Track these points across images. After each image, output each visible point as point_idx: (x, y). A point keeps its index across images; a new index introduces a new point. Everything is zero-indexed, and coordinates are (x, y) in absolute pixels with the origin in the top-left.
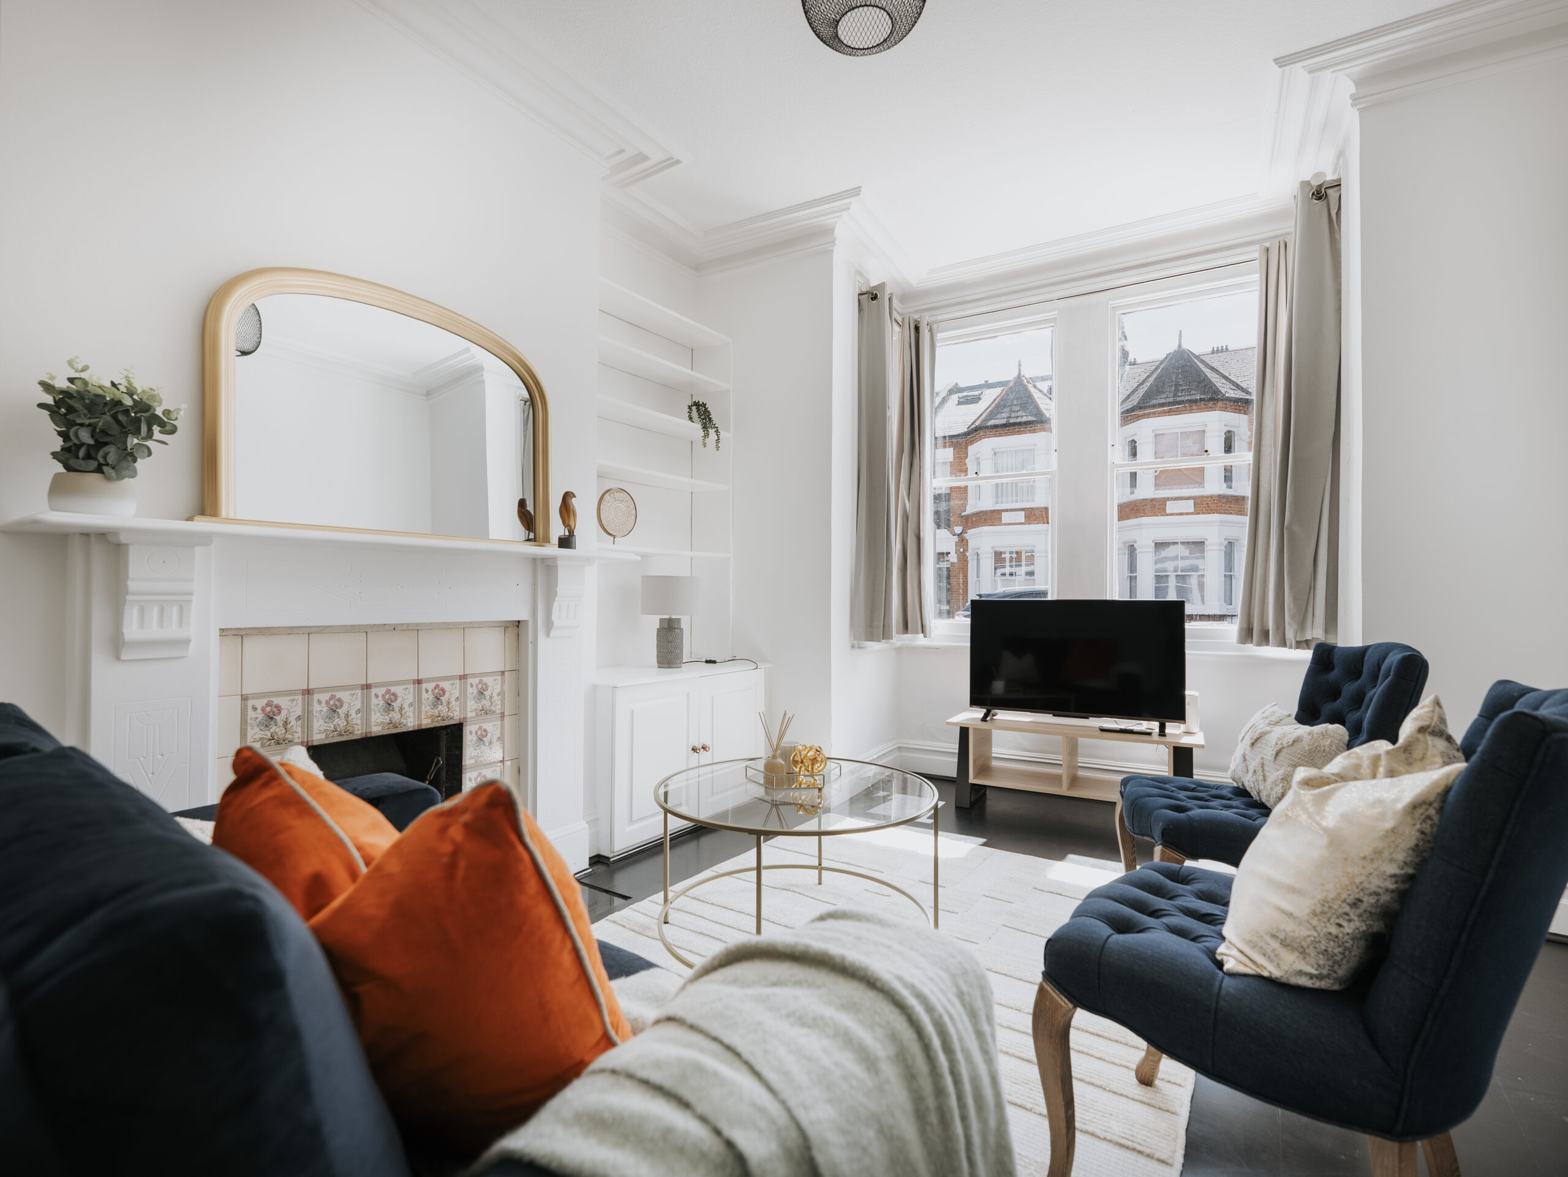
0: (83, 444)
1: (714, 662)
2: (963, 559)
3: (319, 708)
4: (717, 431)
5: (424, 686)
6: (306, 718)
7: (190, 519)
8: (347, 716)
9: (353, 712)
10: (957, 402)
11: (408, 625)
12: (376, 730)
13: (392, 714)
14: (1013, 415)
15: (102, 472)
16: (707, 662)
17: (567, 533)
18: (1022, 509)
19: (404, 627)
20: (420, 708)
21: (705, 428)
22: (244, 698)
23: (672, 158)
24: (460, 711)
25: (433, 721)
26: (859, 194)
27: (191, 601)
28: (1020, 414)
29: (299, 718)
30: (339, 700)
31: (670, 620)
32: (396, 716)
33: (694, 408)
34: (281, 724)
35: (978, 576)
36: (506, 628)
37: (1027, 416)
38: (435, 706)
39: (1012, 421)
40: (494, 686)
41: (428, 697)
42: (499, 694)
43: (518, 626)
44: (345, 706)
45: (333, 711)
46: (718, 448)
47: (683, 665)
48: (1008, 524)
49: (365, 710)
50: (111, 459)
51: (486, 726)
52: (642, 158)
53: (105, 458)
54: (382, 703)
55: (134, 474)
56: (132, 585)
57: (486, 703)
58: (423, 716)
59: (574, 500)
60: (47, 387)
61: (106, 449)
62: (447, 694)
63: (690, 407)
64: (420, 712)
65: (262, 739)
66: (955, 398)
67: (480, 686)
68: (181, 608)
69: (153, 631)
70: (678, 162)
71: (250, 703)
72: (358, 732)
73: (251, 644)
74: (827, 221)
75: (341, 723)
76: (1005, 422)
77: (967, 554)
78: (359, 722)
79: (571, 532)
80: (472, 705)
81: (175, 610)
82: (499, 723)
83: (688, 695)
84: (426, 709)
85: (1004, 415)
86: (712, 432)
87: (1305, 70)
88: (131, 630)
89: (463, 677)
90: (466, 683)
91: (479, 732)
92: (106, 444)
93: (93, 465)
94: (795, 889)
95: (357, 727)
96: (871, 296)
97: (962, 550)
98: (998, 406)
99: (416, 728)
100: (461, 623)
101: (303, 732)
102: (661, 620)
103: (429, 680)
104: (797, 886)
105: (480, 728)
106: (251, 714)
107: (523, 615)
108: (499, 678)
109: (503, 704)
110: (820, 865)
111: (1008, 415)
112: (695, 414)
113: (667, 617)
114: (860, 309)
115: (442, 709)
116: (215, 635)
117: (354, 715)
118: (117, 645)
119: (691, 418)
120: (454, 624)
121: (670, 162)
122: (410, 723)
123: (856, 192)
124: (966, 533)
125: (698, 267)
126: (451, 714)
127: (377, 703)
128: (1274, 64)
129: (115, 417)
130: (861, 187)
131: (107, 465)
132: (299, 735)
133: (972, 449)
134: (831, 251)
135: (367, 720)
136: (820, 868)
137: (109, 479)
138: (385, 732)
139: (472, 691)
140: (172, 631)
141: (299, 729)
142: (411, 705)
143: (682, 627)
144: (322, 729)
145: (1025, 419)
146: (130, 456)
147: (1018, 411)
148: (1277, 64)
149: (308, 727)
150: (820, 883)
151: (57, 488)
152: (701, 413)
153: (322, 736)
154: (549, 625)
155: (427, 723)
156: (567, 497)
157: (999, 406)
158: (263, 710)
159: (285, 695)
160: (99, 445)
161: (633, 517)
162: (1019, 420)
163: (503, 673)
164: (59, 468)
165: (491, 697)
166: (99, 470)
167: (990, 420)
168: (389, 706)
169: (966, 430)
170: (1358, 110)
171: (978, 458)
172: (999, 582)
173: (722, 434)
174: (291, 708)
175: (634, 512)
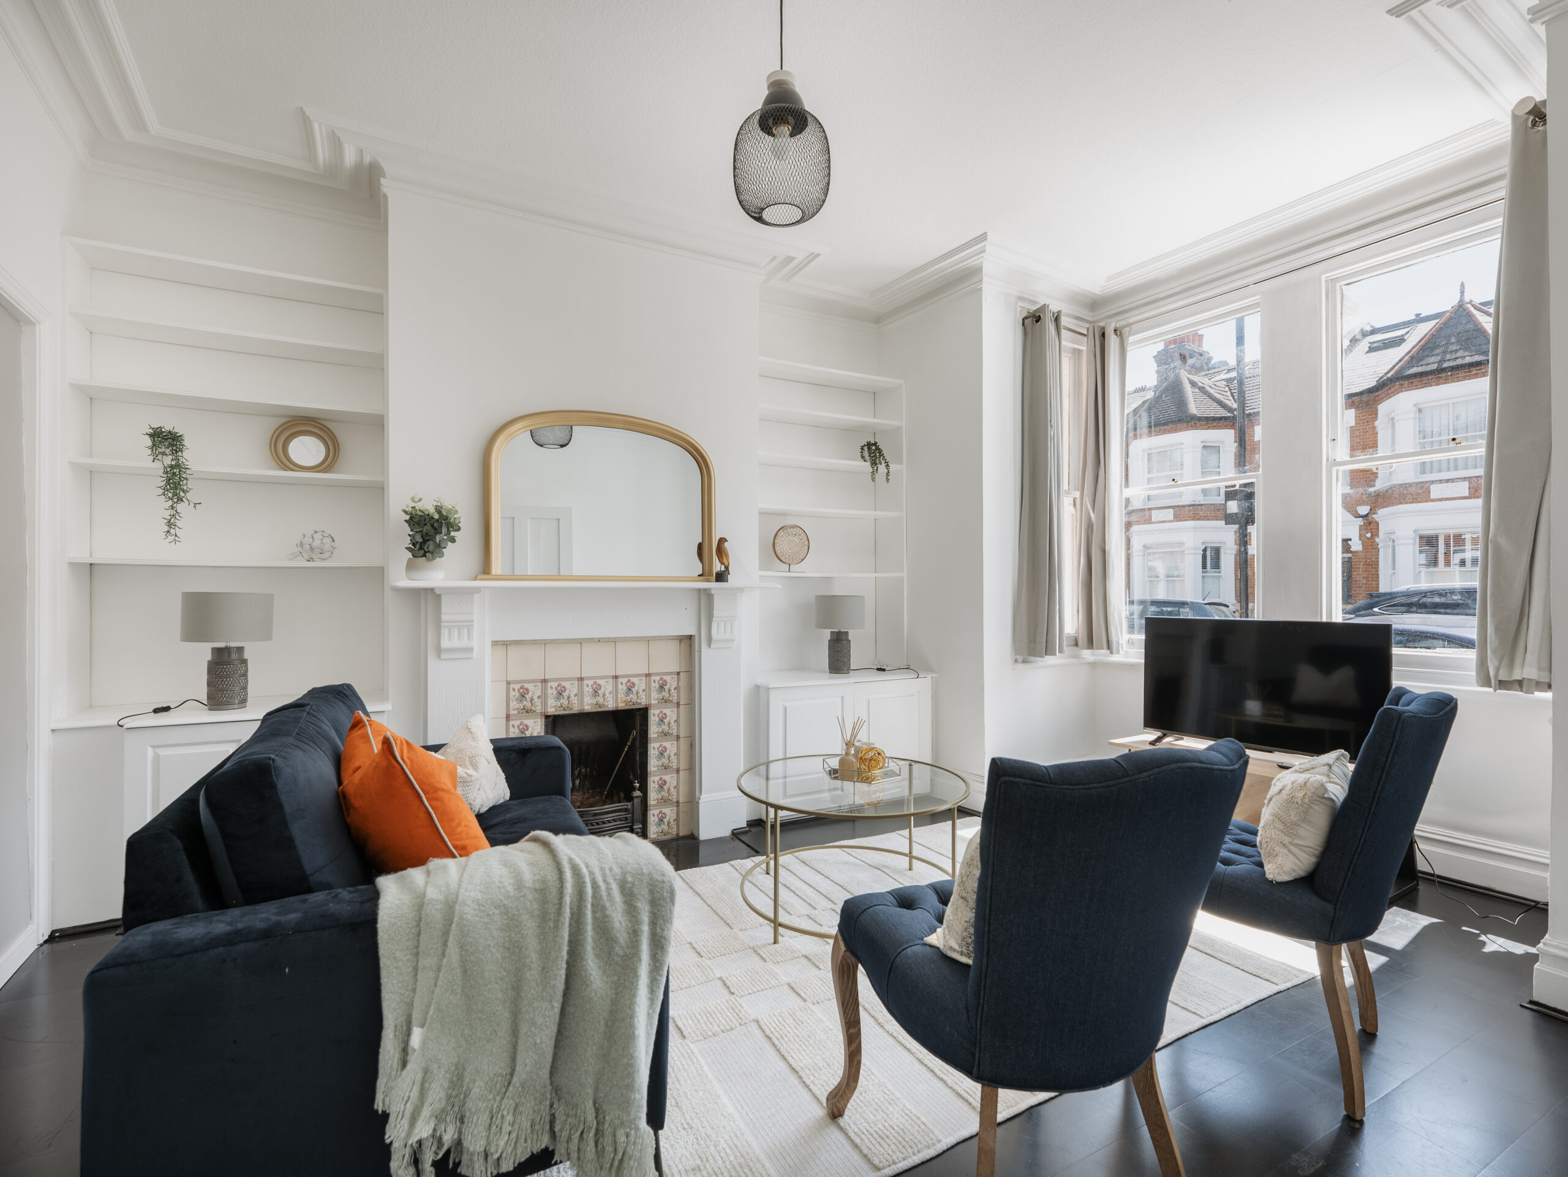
0: (417, 542)
1: (884, 670)
2: (1371, 545)
3: (552, 692)
4: (887, 466)
5: (620, 680)
6: (544, 697)
7: (475, 579)
8: (569, 698)
9: (572, 695)
10: (1367, 349)
11: (609, 638)
12: (588, 708)
13: (598, 698)
14: (1448, 357)
15: (425, 556)
16: (878, 669)
17: (723, 568)
18: (1465, 479)
19: (606, 640)
20: (617, 695)
21: (874, 463)
22: (508, 683)
23: (813, 253)
24: (646, 699)
25: (626, 705)
26: (986, 239)
27: (473, 625)
28: (1459, 354)
29: (539, 697)
30: (564, 687)
31: (839, 633)
32: (600, 700)
33: (866, 448)
34: (529, 700)
35: (1394, 569)
36: (681, 640)
37: (1472, 356)
38: (627, 694)
39: (1445, 365)
40: (672, 682)
41: (622, 688)
42: (675, 689)
43: (690, 639)
44: (567, 691)
45: (560, 694)
46: (888, 480)
47: (851, 672)
48: (1441, 500)
49: (580, 694)
50: (431, 548)
51: (667, 711)
52: (790, 259)
53: (428, 548)
54: (591, 690)
55: (442, 555)
56: (444, 617)
57: (666, 694)
58: (619, 701)
59: (726, 544)
60: (406, 512)
61: (428, 543)
62: (636, 686)
63: (862, 448)
64: (617, 698)
65: (518, 709)
66: (1365, 344)
67: (661, 682)
68: (469, 630)
69: (455, 643)
70: (818, 255)
71: (512, 686)
72: (576, 709)
73: (512, 650)
74: (973, 263)
75: (565, 702)
76: (1435, 368)
77: (1377, 540)
78: (576, 702)
79: (727, 568)
80: (655, 695)
81: (466, 630)
82: (675, 709)
83: (842, 698)
84: (621, 696)
85: (1433, 359)
86: (882, 468)
87: (1443, 6)
88: (445, 643)
89: (648, 675)
90: (651, 679)
91: (660, 715)
92: (429, 540)
93: (422, 552)
94: (885, 870)
95: (575, 706)
96: (1033, 320)
97: (1369, 535)
98: (1423, 349)
99: (614, 709)
100: (647, 637)
101: (542, 706)
102: (831, 632)
103: (623, 676)
104: (888, 868)
105: (661, 712)
106: (512, 693)
107: (691, 631)
108: (676, 676)
109: (679, 697)
110: (910, 853)
111: (1439, 358)
112: (866, 454)
113: (837, 630)
114: (1025, 334)
115: (633, 697)
116: (488, 645)
117: (573, 698)
118: (439, 651)
119: (863, 457)
120: (641, 637)
121: (812, 256)
122: (610, 705)
123: (983, 237)
124: (1374, 514)
125: (878, 320)
126: (639, 701)
127: (588, 690)
128: (1388, 16)
129: (432, 525)
130: (986, 233)
131: (429, 552)
132: (540, 708)
133: (1384, 408)
134: (981, 289)
135: (581, 702)
136: (911, 856)
137: (429, 560)
138: (594, 710)
139: (655, 686)
140: (465, 643)
141: (539, 704)
142: (610, 693)
143: (850, 638)
144: (553, 705)
145: (1468, 360)
146: (439, 547)
147: (1456, 351)
148: (1392, 15)
149: (545, 704)
150: (910, 869)
151: (410, 567)
152: (873, 452)
153: (553, 710)
154: (710, 640)
155: (622, 706)
156: (722, 541)
157: (1428, 346)
158: (519, 691)
159: (531, 682)
160: (425, 541)
161: (806, 547)
162: (1459, 362)
163: (678, 673)
164: (410, 555)
165: (669, 691)
166: (424, 555)
167: (1409, 368)
168: (596, 693)
169: (1374, 383)
170: (1542, 23)
171: (1393, 419)
172: (1423, 574)
173: (892, 467)
174: (535, 691)
175: (806, 543)
